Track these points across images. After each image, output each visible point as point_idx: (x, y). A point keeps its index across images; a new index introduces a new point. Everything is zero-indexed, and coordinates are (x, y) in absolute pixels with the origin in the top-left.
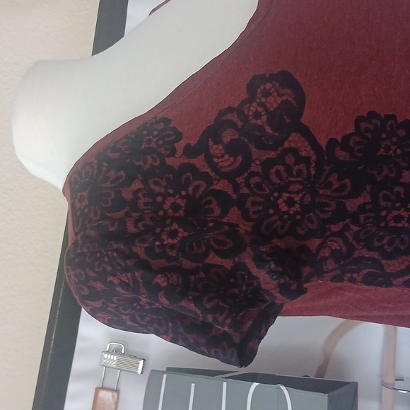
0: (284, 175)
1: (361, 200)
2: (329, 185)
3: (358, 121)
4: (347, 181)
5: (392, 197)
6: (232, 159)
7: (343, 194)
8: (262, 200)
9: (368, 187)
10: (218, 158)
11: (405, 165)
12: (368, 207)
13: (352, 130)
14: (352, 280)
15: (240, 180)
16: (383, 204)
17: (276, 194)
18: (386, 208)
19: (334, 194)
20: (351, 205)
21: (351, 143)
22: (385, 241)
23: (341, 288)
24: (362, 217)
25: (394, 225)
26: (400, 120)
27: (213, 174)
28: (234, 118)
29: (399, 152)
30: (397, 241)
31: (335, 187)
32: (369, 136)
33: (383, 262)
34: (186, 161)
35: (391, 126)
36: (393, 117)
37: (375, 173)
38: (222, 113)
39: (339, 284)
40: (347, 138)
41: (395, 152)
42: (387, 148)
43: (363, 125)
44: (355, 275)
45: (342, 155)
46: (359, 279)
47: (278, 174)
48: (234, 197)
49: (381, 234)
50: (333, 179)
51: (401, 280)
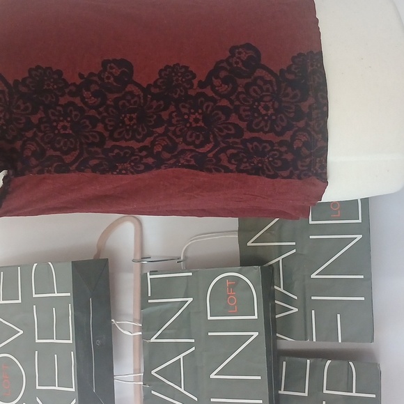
0: (259, 91)
1: (39, 116)
2: (18, 107)
3: (30, 70)
4: (28, 104)
5: (57, 113)
6: (226, 86)
7: (28, 112)
8: (248, 108)
9: (41, 107)
10: (218, 87)
11: (60, 94)
12: (44, 120)
13: (27, 75)
14: (49, 172)
15: (233, 97)
16: (53, 118)
17: (256, 104)
18: (55, 121)
19: (23, 113)
20: (35, 119)
21: (27, 82)
22: (62, 144)
23: (44, 178)
24: (42, 126)
25: (64, 132)
26: (54, 70)
27: (216, 97)
28: (225, 65)
29: (55, 87)
30: (69, 143)
31: (22, 108)
32: (38, 79)
33: (64, 157)
34: (200, 91)
35: (49, 73)
36: (50, 68)
37: (44, 99)
38: (218, 63)
39: (42, 175)
40: (24, 79)
41: (53, 87)
42: (48, 85)
43: (34, 73)
44: (50, 168)
45: (23, 89)
46: (53, 170)
47: (255, 91)
48: (232, 107)
49: (58, 139)
50: (20, 103)
51: (74, 166)
